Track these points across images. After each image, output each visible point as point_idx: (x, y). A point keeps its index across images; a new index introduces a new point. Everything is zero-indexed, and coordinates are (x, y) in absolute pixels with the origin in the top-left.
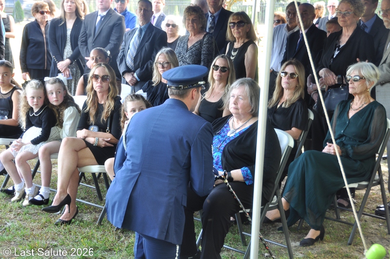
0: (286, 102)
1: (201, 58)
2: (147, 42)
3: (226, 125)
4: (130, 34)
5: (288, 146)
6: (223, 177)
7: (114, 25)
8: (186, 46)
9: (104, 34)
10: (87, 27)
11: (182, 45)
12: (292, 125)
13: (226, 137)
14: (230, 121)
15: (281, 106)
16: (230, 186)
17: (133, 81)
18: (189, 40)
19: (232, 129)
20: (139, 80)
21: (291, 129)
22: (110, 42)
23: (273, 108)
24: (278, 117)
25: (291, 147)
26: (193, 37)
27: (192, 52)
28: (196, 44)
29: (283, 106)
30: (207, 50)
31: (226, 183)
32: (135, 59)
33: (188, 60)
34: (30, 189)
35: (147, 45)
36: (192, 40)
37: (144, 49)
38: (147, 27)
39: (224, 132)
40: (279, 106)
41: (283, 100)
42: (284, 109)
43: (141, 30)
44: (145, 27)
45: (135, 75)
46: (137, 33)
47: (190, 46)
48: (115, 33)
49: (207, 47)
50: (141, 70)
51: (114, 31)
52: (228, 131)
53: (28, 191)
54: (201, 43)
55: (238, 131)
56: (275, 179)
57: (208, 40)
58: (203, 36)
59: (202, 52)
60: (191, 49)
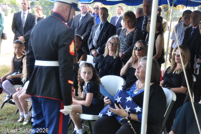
1: (132, 42)
2: (104, 32)
3: (134, 85)
4: (95, 27)
5: (172, 100)
6: (127, 119)
7: (89, 22)
8: (124, 35)
9: (83, 27)
10: (75, 23)
11: (123, 34)
12: (181, 85)
15: (175, 72)
17: (96, 54)
18: (126, 31)
20: (99, 53)
21: (181, 87)
22: (87, 31)
24: (173, 79)
25: (174, 101)
26: (129, 30)
27: (127, 38)
28: (130, 34)
30: (136, 37)
32: (97, 41)
33: (125, 43)
34: (27, 115)
35: (104, 33)
36: (128, 31)
37: (103, 36)
38: (105, 23)
39: (132, 90)
40: (173, 73)
41: (176, 69)
43: (101, 25)
44: (104, 23)
45: (97, 51)
46: (99, 26)
47: (127, 34)
48: (89, 26)
49: (136, 35)
50: (100, 48)
51: (89, 25)
52: (135, 89)
53: (25, 116)
54: (133, 33)
57: (137, 31)
58: (134, 29)
59: (133, 38)
60: (127, 36)
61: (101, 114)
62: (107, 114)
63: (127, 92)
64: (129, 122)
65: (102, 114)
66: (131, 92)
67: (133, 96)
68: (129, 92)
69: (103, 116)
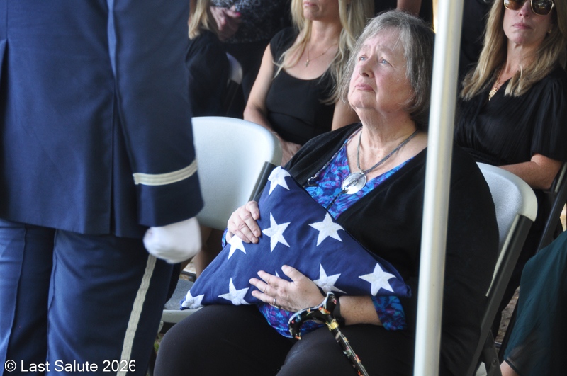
0: (516, 81)
3: (339, 157)
5: (521, 217)
6: (323, 311)
13: (337, 192)
14: (352, 145)
16: (345, 340)
19: (356, 172)
21: (529, 160)
23: (476, 97)
25: (528, 219)
29: (508, 91)
31: (334, 332)
39: (333, 179)
40: (493, 92)
41: (504, 77)
42: (511, 99)
52: (342, 175)
55: (372, 176)
56: (480, 315)
61: (194, 295)
62: (225, 296)
63: (310, 190)
64: (334, 325)
65: (200, 298)
66: (325, 190)
67: (341, 207)
68: (319, 192)
69: (204, 303)
